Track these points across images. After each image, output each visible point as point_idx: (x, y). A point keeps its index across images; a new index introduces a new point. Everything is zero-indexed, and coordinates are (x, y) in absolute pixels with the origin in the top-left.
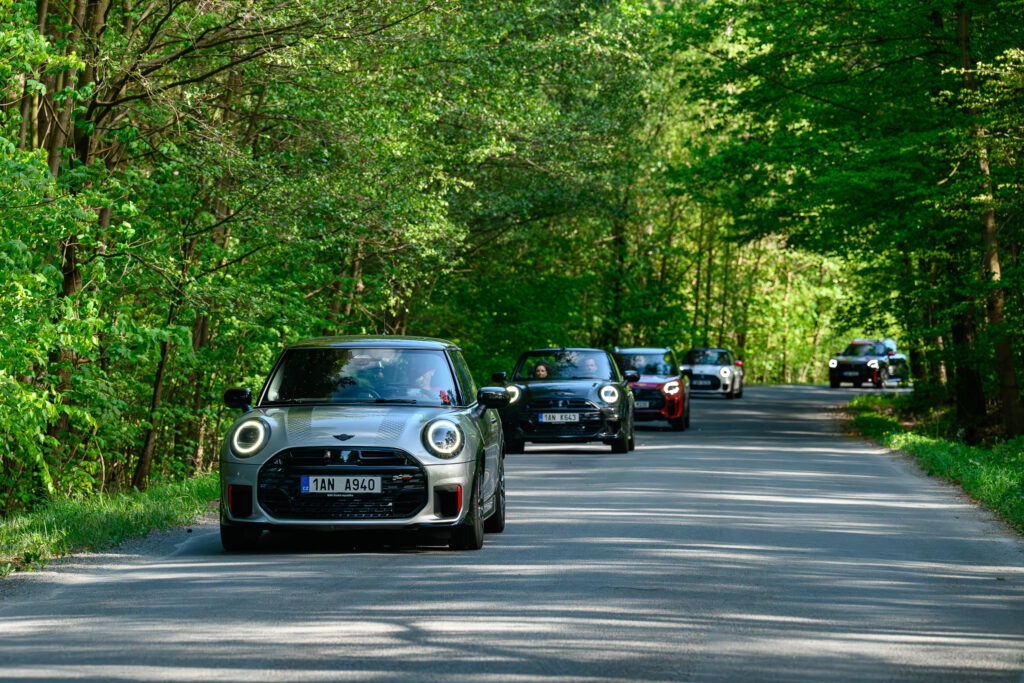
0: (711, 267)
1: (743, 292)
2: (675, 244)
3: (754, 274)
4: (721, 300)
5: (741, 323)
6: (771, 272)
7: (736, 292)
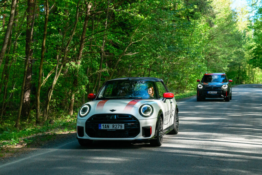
0: (250, 70)
1: (254, 73)
2: (246, 68)
3: (255, 71)
4: (251, 74)
5: (253, 77)
6: (257, 71)
7: (253, 74)
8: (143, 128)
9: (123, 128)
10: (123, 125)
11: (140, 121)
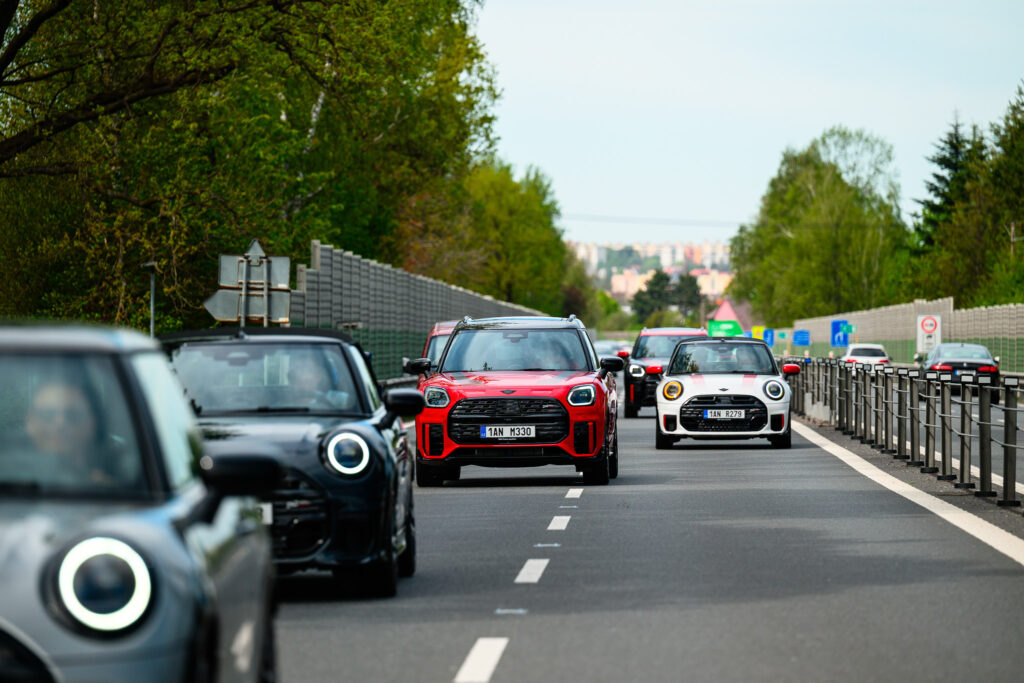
8: (772, 416)
9: (743, 416)
10: (743, 412)
11: (767, 406)
